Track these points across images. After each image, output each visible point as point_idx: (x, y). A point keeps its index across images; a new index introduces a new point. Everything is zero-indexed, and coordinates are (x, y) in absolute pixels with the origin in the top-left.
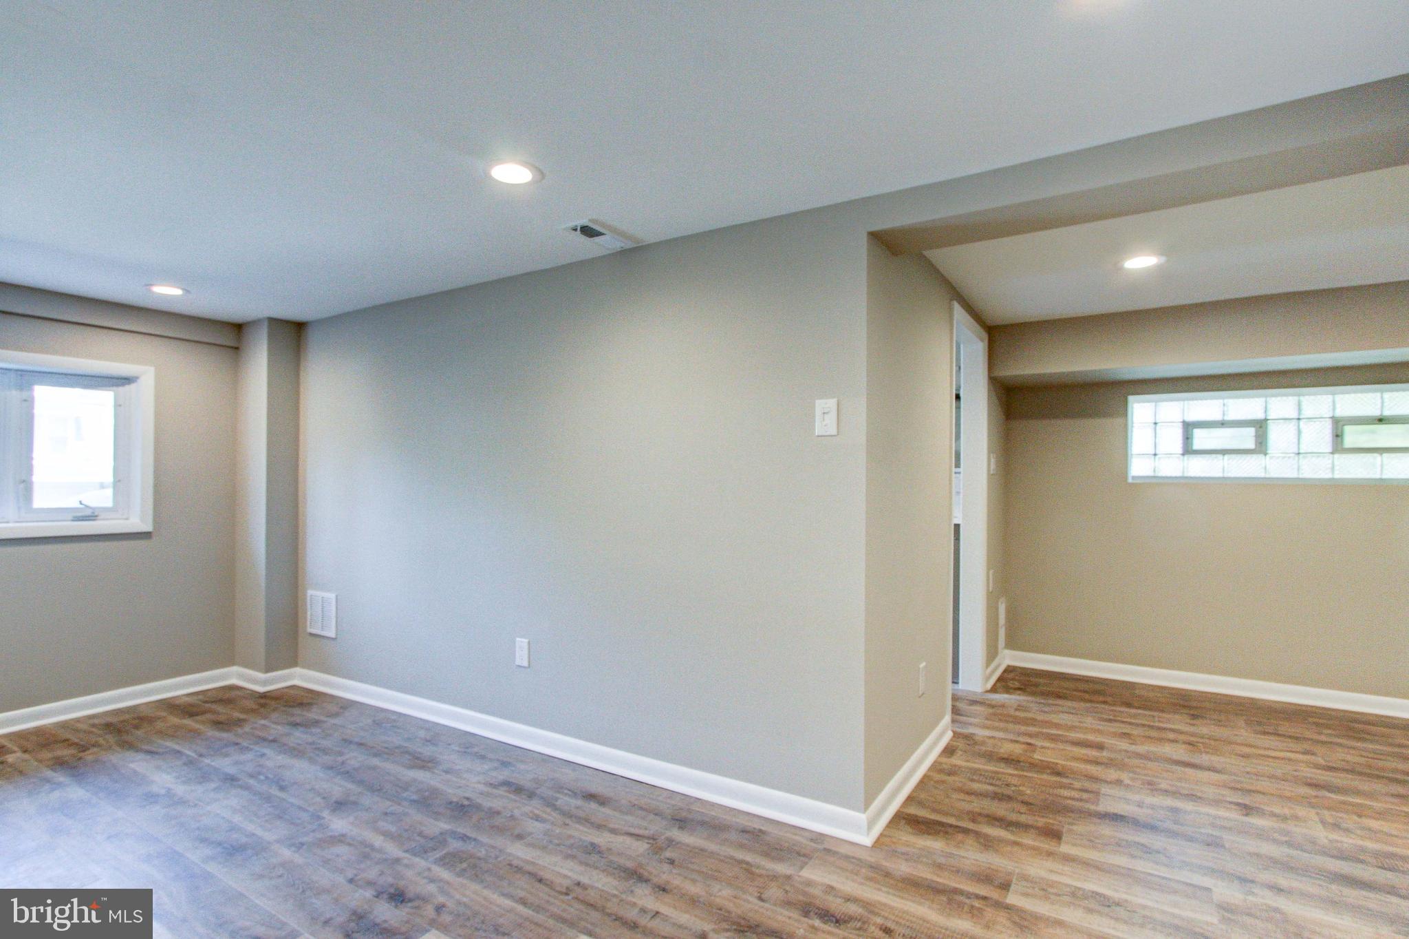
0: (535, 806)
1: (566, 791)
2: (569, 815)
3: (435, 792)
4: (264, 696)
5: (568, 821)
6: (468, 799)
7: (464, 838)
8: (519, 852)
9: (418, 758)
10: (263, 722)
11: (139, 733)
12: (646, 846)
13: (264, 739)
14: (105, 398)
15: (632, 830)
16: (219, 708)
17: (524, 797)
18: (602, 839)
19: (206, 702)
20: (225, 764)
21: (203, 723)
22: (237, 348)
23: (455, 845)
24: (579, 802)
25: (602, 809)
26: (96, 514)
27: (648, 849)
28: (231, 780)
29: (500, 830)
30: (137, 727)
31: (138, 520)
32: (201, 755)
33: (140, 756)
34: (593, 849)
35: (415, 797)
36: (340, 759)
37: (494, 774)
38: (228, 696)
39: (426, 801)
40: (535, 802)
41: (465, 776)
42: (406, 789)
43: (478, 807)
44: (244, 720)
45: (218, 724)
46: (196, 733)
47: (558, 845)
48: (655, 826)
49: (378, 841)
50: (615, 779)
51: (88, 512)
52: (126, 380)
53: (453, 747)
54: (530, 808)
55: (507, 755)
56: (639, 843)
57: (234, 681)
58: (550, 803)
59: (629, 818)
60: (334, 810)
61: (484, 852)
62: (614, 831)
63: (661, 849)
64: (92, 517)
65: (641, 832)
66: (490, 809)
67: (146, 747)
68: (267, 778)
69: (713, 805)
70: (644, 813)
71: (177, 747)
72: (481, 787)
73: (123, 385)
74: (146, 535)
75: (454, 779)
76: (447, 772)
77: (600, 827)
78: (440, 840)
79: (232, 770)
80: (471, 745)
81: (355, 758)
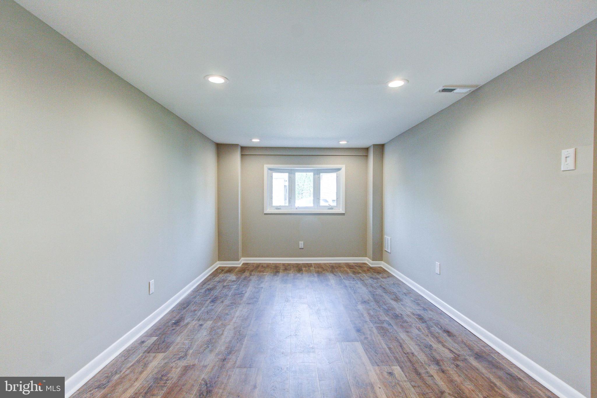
0: (422, 326)
1: (439, 326)
2: (431, 333)
3: (393, 309)
4: (371, 268)
5: (429, 335)
6: (401, 315)
7: (390, 324)
8: (403, 336)
9: (397, 298)
10: (365, 275)
11: (336, 270)
12: (453, 356)
13: (361, 279)
14: (334, 175)
15: (452, 349)
16: (357, 268)
17: (421, 321)
18: (436, 345)
19: (356, 266)
20: (347, 282)
21: (351, 271)
22: (367, 156)
23: (385, 325)
24: (440, 331)
25: (448, 338)
26: (333, 208)
27: (452, 357)
28: (346, 286)
29: (402, 327)
30: (337, 268)
31: (341, 210)
32: (344, 279)
33: (333, 275)
34: (430, 347)
35: (386, 308)
36: (375, 290)
37: (417, 311)
38: (361, 266)
39: (388, 310)
40: (424, 325)
41: (407, 308)
42: (385, 305)
43: (402, 318)
44: (361, 273)
45: (354, 273)
46: (348, 273)
47: (418, 340)
48: (465, 353)
49: (366, 315)
50: (465, 330)
51: (331, 207)
52: (339, 169)
53: (411, 298)
54: (419, 325)
55: (429, 307)
56: (451, 354)
57: (366, 262)
58: (428, 328)
59: (456, 345)
60: (362, 303)
61: (392, 330)
62: (444, 346)
63: (458, 360)
64: (332, 208)
65: (454, 351)
66: (406, 320)
67: (335, 274)
68: (353, 289)
69: (504, 358)
70: (463, 346)
71: (341, 275)
72: (409, 313)
73: (338, 171)
74: (343, 214)
75: (403, 308)
76: (402, 304)
77: (440, 342)
78: (382, 322)
79: (347, 285)
80: (418, 300)
81: (379, 291)
